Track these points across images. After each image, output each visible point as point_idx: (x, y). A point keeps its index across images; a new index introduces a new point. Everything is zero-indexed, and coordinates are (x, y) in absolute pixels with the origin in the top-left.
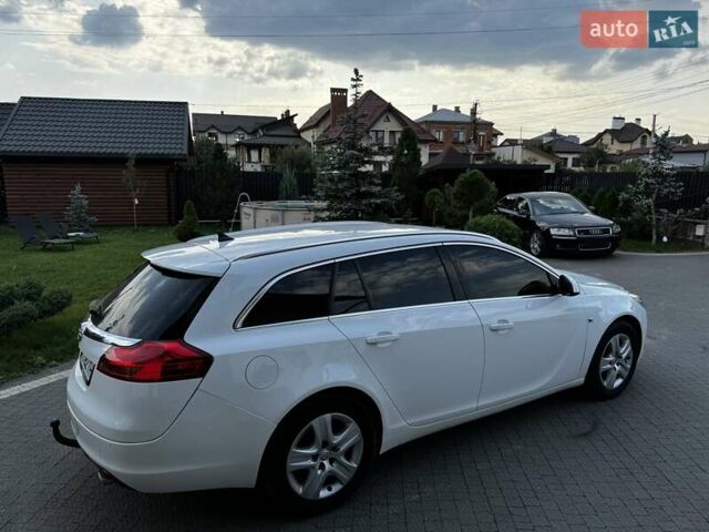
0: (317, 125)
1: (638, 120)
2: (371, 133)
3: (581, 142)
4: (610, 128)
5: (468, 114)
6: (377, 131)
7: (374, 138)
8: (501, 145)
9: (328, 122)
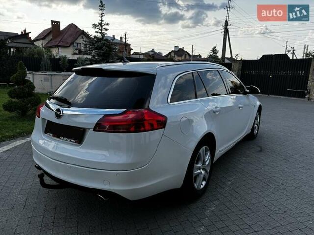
0: (44, 38)
1: (183, 47)
2: (75, 44)
3: (163, 55)
4: (173, 50)
5: (119, 39)
6: (78, 43)
7: (76, 46)
8: (133, 54)
9: (50, 37)
